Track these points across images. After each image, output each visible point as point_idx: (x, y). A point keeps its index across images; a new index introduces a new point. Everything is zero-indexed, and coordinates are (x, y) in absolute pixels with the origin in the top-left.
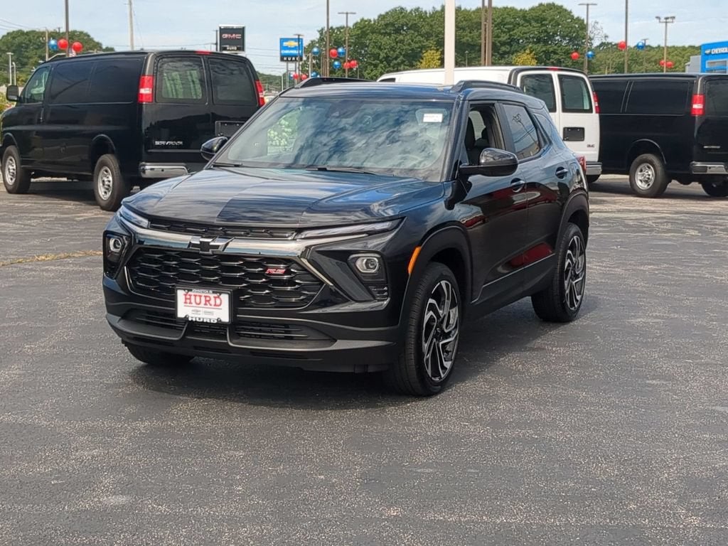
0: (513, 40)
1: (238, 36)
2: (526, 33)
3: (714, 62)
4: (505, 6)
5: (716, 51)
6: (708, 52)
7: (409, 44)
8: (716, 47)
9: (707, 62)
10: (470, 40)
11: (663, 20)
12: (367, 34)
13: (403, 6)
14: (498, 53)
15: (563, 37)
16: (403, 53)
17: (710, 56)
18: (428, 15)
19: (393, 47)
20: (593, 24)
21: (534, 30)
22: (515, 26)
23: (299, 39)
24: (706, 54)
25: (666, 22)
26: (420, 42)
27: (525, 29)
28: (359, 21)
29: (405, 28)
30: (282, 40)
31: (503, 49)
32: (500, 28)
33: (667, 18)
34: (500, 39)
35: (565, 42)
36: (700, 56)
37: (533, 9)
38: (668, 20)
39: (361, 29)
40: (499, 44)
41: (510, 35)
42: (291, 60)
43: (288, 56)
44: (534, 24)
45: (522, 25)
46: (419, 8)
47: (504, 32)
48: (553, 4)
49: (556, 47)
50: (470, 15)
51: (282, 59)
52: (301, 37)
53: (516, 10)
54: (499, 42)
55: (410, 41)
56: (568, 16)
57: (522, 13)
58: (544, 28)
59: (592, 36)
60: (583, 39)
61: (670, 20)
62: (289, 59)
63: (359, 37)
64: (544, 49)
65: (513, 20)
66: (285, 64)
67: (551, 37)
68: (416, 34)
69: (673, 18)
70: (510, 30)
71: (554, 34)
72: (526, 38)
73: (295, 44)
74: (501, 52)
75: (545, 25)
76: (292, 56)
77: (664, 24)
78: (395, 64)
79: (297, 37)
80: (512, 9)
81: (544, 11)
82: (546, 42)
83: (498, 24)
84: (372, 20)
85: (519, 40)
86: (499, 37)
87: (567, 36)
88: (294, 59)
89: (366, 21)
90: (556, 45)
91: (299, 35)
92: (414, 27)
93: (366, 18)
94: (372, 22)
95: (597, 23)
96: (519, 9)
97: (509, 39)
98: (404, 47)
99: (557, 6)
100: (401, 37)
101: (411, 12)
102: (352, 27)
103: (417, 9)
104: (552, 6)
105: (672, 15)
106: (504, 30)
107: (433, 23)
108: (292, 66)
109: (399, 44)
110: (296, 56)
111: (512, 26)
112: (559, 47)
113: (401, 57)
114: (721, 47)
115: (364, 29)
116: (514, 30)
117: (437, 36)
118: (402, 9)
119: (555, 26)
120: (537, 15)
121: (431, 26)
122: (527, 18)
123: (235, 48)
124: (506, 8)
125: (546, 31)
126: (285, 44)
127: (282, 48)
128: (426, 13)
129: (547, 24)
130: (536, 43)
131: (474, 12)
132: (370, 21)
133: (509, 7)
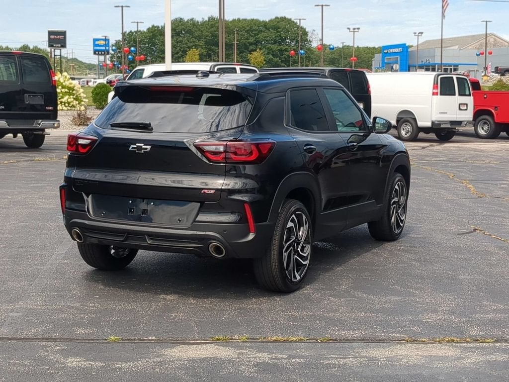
0: (258, 41)
1: (61, 37)
2: (267, 37)
3: (390, 58)
4: (252, 18)
5: (391, 51)
6: (386, 51)
7: (186, 44)
8: (391, 49)
9: (385, 58)
10: (228, 41)
11: (352, 30)
12: (157, 36)
13: (182, 17)
14: (248, 50)
15: (292, 40)
16: (182, 50)
17: (388, 54)
18: (199, 23)
19: (175, 45)
20: (312, 31)
21: (272, 34)
22: (259, 32)
23: (105, 39)
24: (385, 53)
25: (354, 32)
26: (194, 42)
27: (266, 34)
28: (151, 27)
29: (183, 32)
30: (95, 40)
31: (251, 47)
32: (249, 34)
33: (354, 29)
34: (249, 41)
35: (293, 43)
36: (381, 54)
37: (271, 21)
38: (355, 30)
39: (152, 32)
40: (248, 44)
41: (256, 38)
42: (101, 54)
43: (99, 51)
44: (272, 31)
45: (264, 32)
46: (193, 19)
47: (252, 36)
48: (285, 18)
49: (287, 47)
50: (228, 24)
51: (95, 53)
52: (107, 38)
53: (260, 21)
54: (248, 43)
55: (187, 41)
56: (295, 26)
57: (263, 24)
58: (279, 34)
59: (311, 39)
60: (305, 41)
61: (356, 30)
62: (100, 53)
63: (151, 38)
64: (279, 48)
65: (257, 28)
66: (97, 56)
67: (283, 40)
68: (191, 36)
69: (359, 29)
70: (255, 35)
71: (285, 37)
72: (267, 41)
73: (103, 42)
74: (249, 50)
75: (280, 32)
76: (101, 51)
77: (353, 33)
78: (176, 57)
79: (104, 38)
80: (257, 20)
81: (278, 22)
82: (280, 43)
83: (248, 30)
84: (160, 26)
85: (262, 42)
86: (248, 39)
87: (294, 39)
88: (103, 53)
89: (156, 27)
90: (287, 45)
91: (106, 37)
92: (189, 32)
93: (155, 25)
94: (160, 28)
95: (314, 30)
96: (262, 20)
97: (255, 41)
98: (183, 46)
99: (288, 19)
100: (181, 39)
101: (187, 22)
102: (146, 31)
103: (192, 20)
104: (284, 19)
105: (358, 27)
106: (252, 34)
107: (203, 29)
108: (102, 58)
109: (179, 43)
110: (104, 51)
111: (257, 32)
112: (289, 47)
113: (181, 53)
114: (394, 48)
115: (154, 33)
116: (258, 35)
117: (205, 38)
118: (181, 19)
119: (286, 33)
120: (274, 24)
121: (202, 31)
122: (267, 27)
123: (60, 46)
124: (253, 20)
125: (280, 36)
126: (97, 42)
127: (95, 45)
128: (198, 22)
129: (281, 31)
130: (273, 44)
131: (231, 22)
132: (158, 27)
133: (255, 19)
